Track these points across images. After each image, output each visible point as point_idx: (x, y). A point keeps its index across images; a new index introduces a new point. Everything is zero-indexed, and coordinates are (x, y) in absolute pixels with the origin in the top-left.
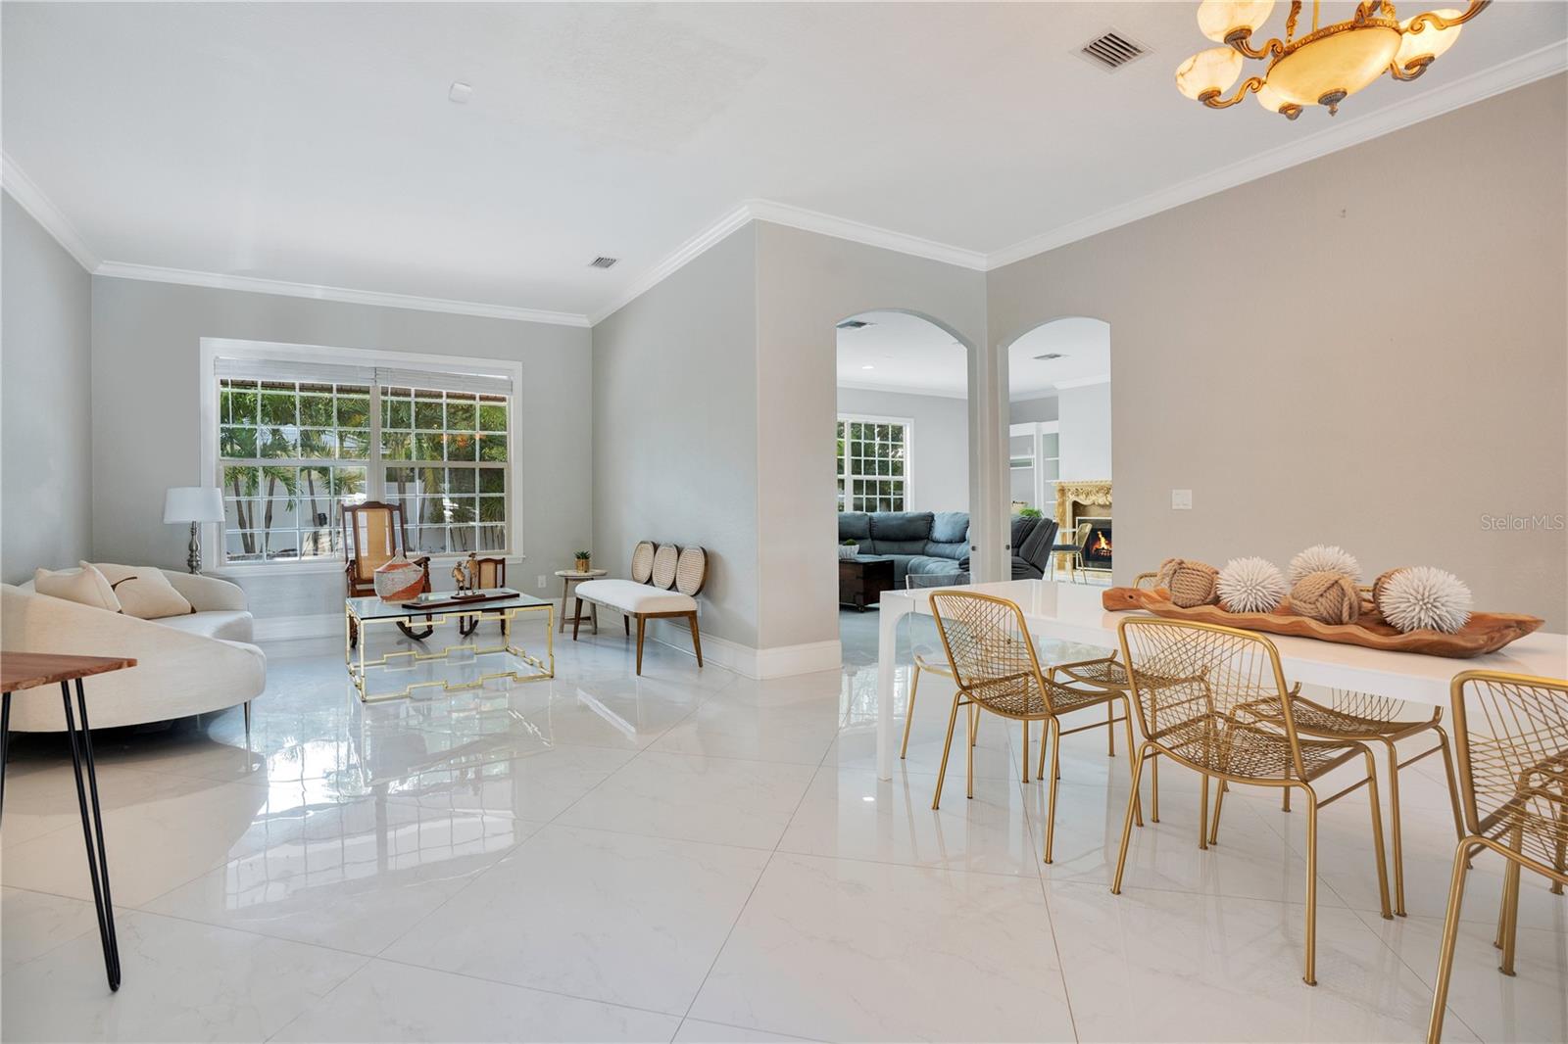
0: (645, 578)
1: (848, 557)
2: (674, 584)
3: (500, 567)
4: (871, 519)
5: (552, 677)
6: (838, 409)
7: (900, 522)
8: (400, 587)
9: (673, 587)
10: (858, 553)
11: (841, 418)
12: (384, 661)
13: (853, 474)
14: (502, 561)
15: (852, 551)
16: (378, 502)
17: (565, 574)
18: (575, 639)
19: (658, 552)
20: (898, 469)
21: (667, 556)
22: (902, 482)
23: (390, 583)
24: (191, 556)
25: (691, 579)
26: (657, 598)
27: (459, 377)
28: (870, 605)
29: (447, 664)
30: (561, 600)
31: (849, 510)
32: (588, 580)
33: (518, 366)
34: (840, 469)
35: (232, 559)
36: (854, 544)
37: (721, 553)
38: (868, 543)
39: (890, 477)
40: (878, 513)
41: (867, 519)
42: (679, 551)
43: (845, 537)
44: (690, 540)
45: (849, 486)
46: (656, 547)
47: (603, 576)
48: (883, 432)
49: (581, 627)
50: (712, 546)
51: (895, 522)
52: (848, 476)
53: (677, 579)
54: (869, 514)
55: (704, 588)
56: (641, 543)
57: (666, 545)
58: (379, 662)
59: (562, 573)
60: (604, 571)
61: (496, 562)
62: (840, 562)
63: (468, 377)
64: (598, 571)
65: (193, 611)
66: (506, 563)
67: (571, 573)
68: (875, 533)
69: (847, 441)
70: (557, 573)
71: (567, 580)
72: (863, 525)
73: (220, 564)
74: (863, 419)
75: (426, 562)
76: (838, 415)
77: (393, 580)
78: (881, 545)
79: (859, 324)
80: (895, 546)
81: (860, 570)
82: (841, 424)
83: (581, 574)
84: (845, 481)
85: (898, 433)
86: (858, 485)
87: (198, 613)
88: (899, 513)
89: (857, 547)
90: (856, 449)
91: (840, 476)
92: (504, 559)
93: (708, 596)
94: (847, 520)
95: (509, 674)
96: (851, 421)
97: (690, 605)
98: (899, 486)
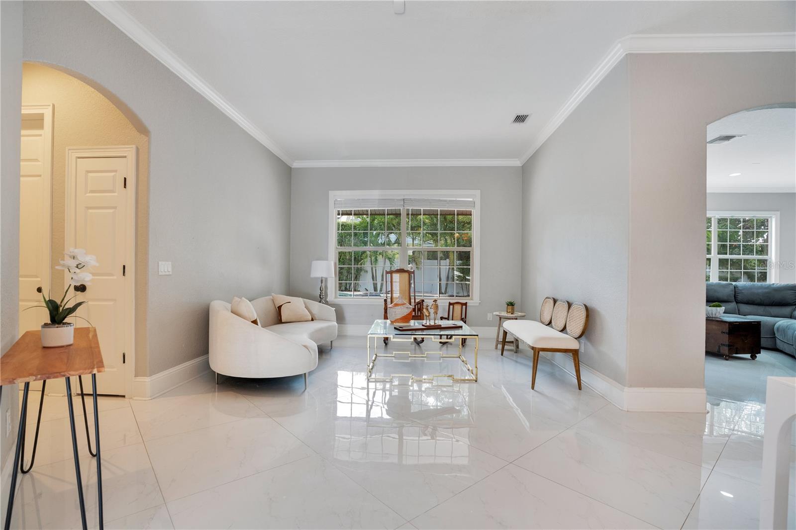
0: (547, 321)
1: (714, 316)
2: (565, 328)
3: (464, 307)
4: (735, 287)
5: (476, 381)
6: (707, 209)
7: (767, 290)
8: (399, 316)
9: (563, 330)
10: (724, 313)
11: (708, 215)
12: (393, 355)
13: (718, 254)
14: (466, 304)
15: (719, 312)
16: (403, 269)
17: (499, 314)
18: (502, 354)
19: (556, 305)
20: (763, 250)
21: (562, 308)
22: (766, 260)
23: (393, 313)
24: (321, 293)
25: (576, 326)
26: (551, 337)
27: (445, 201)
28: (734, 355)
29: (426, 361)
30: (497, 328)
31: (714, 279)
32: (512, 319)
33: (478, 193)
34: (709, 251)
35: (340, 296)
36: (720, 306)
37: (599, 310)
38: (733, 305)
39: (755, 257)
40: (743, 283)
41: (732, 288)
42: (570, 305)
43: (712, 300)
44: (577, 298)
45: (715, 264)
46: (555, 301)
47: (522, 318)
48: (748, 224)
49: (506, 347)
50: (594, 304)
51: (760, 291)
52: (715, 256)
53: (567, 325)
54: (734, 283)
55: (586, 332)
56: (547, 298)
57: (561, 301)
58: (390, 355)
59: (497, 313)
60: (523, 314)
61: (462, 304)
62: (706, 320)
63: (450, 201)
64: (520, 314)
65: (312, 320)
66: (468, 305)
67: (504, 314)
68: (740, 297)
69: (714, 230)
70: (494, 313)
71: (500, 318)
72: (728, 292)
73: (336, 297)
74: (727, 215)
75: (422, 302)
76: (707, 212)
77: (395, 312)
78: (744, 308)
79: (728, 138)
80: (761, 309)
81: (726, 328)
82: (709, 220)
83: (510, 315)
84: (711, 259)
85: (764, 223)
86: (723, 263)
87: (314, 321)
88: (763, 283)
89: (723, 308)
90: (722, 237)
91: (708, 256)
92: (466, 303)
93: (589, 339)
94: (713, 287)
95: (450, 376)
96: (718, 216)
97: (574, 345)
98: (763, 263)
